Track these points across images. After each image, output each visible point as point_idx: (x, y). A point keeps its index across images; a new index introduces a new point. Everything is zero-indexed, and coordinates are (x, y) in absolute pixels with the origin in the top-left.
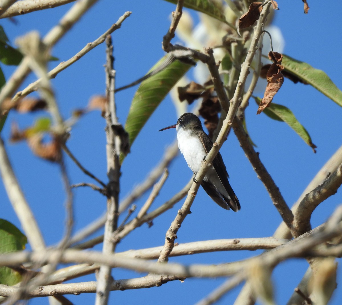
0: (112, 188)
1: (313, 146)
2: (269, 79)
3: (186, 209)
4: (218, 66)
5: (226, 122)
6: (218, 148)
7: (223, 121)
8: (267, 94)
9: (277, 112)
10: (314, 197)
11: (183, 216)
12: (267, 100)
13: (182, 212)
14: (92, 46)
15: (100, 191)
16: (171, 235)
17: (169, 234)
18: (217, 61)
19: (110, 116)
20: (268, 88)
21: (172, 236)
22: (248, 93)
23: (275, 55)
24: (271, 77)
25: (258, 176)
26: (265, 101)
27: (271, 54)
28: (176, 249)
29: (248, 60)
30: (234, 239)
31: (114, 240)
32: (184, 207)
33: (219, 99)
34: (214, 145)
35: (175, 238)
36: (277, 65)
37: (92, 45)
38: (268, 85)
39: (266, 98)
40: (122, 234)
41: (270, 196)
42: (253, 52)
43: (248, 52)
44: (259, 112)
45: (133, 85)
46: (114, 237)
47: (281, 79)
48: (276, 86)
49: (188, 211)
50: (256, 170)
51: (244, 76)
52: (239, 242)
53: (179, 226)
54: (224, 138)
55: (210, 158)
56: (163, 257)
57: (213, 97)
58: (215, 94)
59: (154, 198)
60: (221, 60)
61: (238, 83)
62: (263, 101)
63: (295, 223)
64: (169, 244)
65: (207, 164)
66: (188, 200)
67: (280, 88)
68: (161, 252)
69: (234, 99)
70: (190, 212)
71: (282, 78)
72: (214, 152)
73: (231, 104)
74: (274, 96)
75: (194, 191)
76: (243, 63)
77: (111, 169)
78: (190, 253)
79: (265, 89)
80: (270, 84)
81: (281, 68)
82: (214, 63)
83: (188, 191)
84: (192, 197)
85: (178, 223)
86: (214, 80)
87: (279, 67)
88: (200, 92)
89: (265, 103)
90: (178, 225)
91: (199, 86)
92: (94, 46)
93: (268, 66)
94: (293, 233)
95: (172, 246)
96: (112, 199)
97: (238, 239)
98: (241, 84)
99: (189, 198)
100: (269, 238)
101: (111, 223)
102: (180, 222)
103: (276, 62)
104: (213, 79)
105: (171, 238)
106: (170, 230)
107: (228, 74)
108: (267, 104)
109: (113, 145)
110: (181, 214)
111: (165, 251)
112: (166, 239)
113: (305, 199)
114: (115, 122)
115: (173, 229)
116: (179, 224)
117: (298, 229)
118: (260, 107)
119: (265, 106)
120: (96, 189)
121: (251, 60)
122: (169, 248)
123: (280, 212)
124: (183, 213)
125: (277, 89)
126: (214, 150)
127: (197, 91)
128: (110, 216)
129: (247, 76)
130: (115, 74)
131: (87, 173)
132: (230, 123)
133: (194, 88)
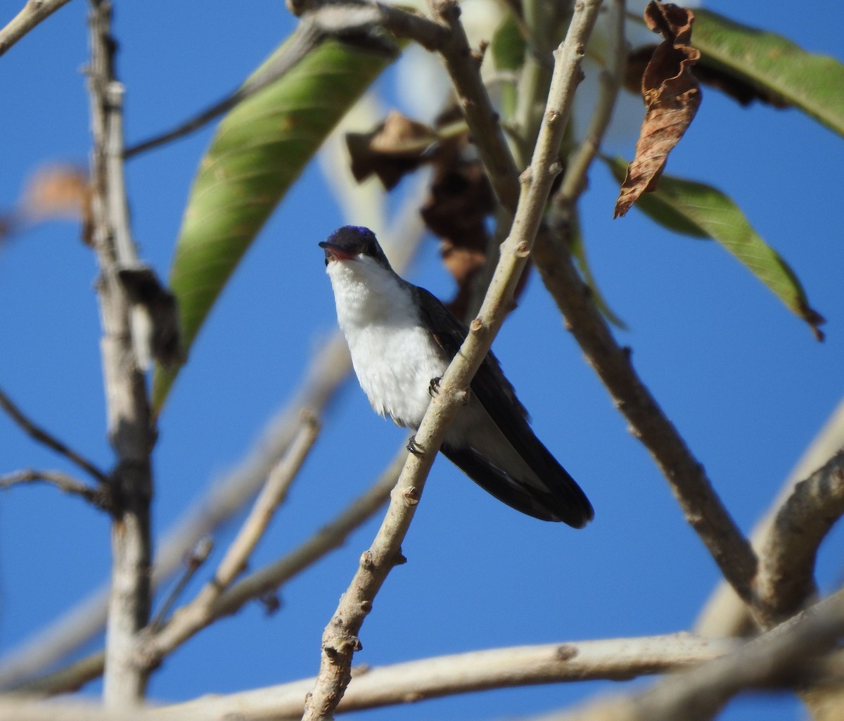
0: (128, 485)
1: (813, 318)
2: (649, 94)
3: (388, 549)
4: (479, 61)
5: (511, 249)
6: (485, 336)
7: (502, 246)
8: (647, 148)
9: (688, 206)
10: (824, 489)
11: (378, 572)
12: (647, 166)
13: (376, 560)
14: (45, 9)
15: (89, 495)
16: (342, 639)
17: (332, 638)
18: (474, 44)
19: (111, 239)
20: (647, 128)
21: (343, 643)
22: (586, 148)
23: (668, 15)
24: (657, 87)
25: (631, 429)
26: (641, 170)
27: (653, 11)
28: (361, 686)
29: (576, 33)
30: (560, 645)
31: (142, 660)
32: (380, 542)
33: (487, 172)
34: (473, 327)
35: (355, 648)
36: (677, 47)
37: (43, 6)
38: (648, 115)
39: (644, 162)
40: (165, 639)
41: (674, 493)
42: (591, 7)
43: (576, 9)
44: (621, 210)
45: (186, 130)
46: (141, 651)
47: (690, 95)
48: (675, 119)
49: (394, 556)
50: (623, 408)
51: (564, 90)
52: (574, 653)
53: (367, 609)
54: (508, 303)
55: (462, 372)
56: (316, 715)
57: (468, 164)
58: (471, 151)
59: (272, 514)
60: (488, 36)
61: (546, 114)
62: (633, 172)
63: (763, 581)
64: (335, 669)
65: (453, 395)
66: (391, 518)
67: (688, 126)
68: (309, 698)
69: (534, 170)
70: (402, 560)
71: (693, 91)
72: (473, 351)
73: (523, 187)
74: (671, 153)
75: (411, 487)
76: (560, 47)
77: (123, 424)
78: (410, 696)
79: (639, 129)
80: (654, 114)
81: (691, 55)
82: (464, 49)
83: (392, 487)
84: (405, 507)
85: (361, 598)
86: (469, 106)
87: (681, 55)
88: (420, 150)
89: (639, 179)
90: (361, 604)
91: (416, 130)
92: (50, 8)
93: (646, 53)
94: (757, 617)
95: (345, 677)
96: (130, 521)
97: (571, 645)
98: (555, 116)
99: (394, 512)
100: (677, 636)
101: (131, 604)
102: (368, 594)
103: (671, 37)
104: (462, 102)
105: (339, 648)
106: (337, 622)
107: (514, 85)
108: (647, 182)
109: (126, 339)
110: (370, 567)
111: (323, 693)
112: (324, 654)
113: (793, 500)
114: (128, 260)
115: (345, 618)
116: (364, 602)
117: (774, 602)
118: (623, 193)
119: (640, 188)
120: (72, 491)
121: (586, 35)
122: (336, 682)
123: (710, 546)
124: (376, 564)
125: (679, 128)
126: (474, 346)
127: (411, 145)
128: (125, 580)
129: (575, 89)
130: (123, 96)
131: (40, 436)
132: (525, 250)
133: (403, 136)
